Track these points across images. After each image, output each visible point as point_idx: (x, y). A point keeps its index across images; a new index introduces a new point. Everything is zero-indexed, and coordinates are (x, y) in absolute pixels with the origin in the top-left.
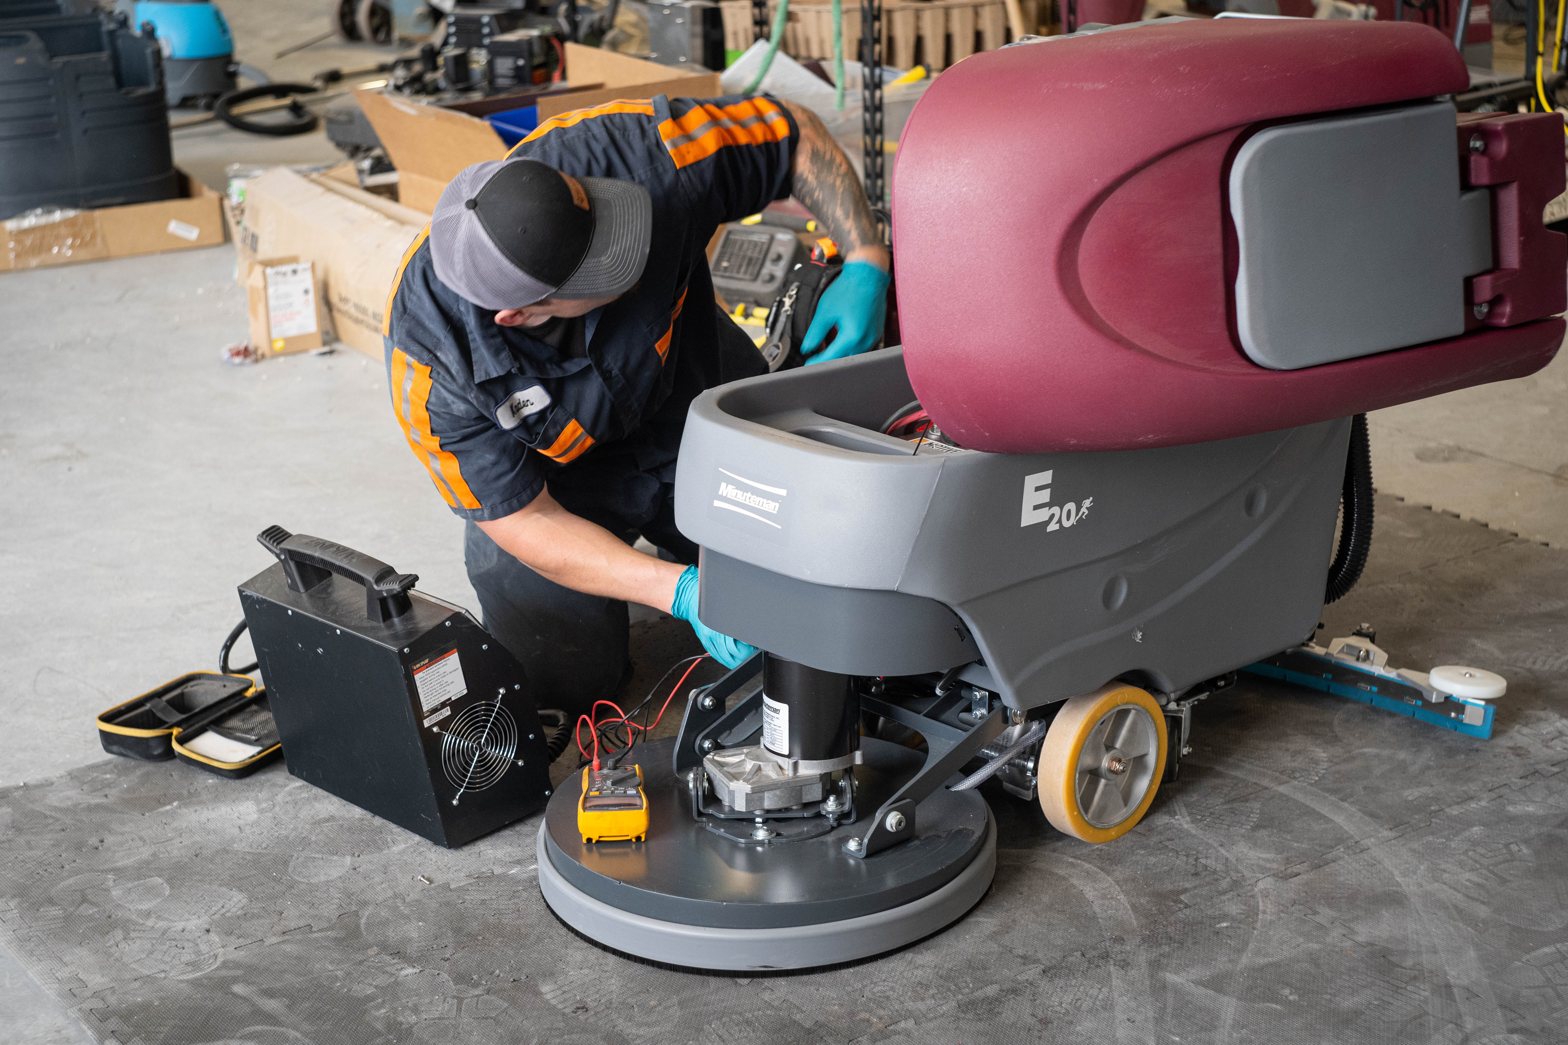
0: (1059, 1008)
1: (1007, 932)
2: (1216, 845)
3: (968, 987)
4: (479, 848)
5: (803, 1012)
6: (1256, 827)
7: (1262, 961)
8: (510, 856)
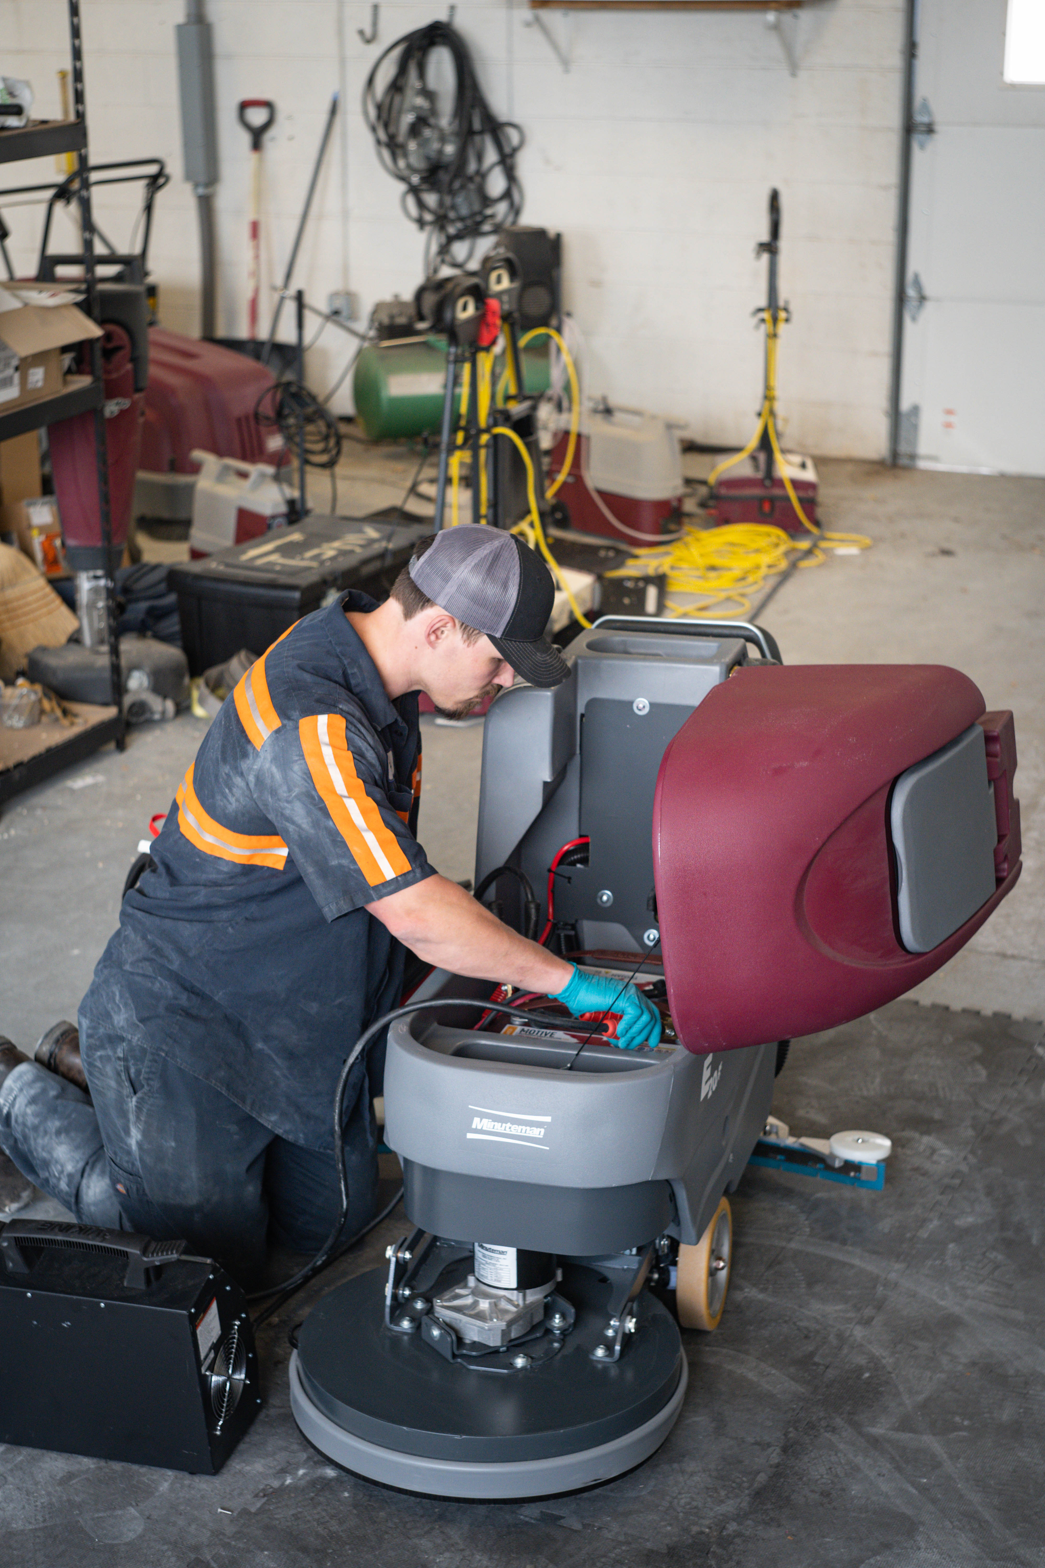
0: (823, 1481)
1: (725, 1426)
2: (796, 1307)
3: (744, 1482)
4: (235, 1468)
5: (648, 1540)
6: (810, 1285)
7: (920, 1398)
8: (270, 1467)
